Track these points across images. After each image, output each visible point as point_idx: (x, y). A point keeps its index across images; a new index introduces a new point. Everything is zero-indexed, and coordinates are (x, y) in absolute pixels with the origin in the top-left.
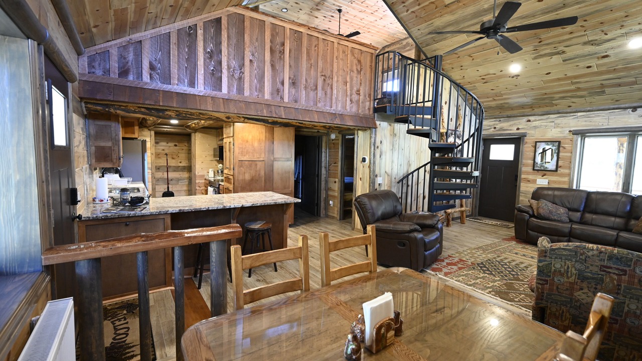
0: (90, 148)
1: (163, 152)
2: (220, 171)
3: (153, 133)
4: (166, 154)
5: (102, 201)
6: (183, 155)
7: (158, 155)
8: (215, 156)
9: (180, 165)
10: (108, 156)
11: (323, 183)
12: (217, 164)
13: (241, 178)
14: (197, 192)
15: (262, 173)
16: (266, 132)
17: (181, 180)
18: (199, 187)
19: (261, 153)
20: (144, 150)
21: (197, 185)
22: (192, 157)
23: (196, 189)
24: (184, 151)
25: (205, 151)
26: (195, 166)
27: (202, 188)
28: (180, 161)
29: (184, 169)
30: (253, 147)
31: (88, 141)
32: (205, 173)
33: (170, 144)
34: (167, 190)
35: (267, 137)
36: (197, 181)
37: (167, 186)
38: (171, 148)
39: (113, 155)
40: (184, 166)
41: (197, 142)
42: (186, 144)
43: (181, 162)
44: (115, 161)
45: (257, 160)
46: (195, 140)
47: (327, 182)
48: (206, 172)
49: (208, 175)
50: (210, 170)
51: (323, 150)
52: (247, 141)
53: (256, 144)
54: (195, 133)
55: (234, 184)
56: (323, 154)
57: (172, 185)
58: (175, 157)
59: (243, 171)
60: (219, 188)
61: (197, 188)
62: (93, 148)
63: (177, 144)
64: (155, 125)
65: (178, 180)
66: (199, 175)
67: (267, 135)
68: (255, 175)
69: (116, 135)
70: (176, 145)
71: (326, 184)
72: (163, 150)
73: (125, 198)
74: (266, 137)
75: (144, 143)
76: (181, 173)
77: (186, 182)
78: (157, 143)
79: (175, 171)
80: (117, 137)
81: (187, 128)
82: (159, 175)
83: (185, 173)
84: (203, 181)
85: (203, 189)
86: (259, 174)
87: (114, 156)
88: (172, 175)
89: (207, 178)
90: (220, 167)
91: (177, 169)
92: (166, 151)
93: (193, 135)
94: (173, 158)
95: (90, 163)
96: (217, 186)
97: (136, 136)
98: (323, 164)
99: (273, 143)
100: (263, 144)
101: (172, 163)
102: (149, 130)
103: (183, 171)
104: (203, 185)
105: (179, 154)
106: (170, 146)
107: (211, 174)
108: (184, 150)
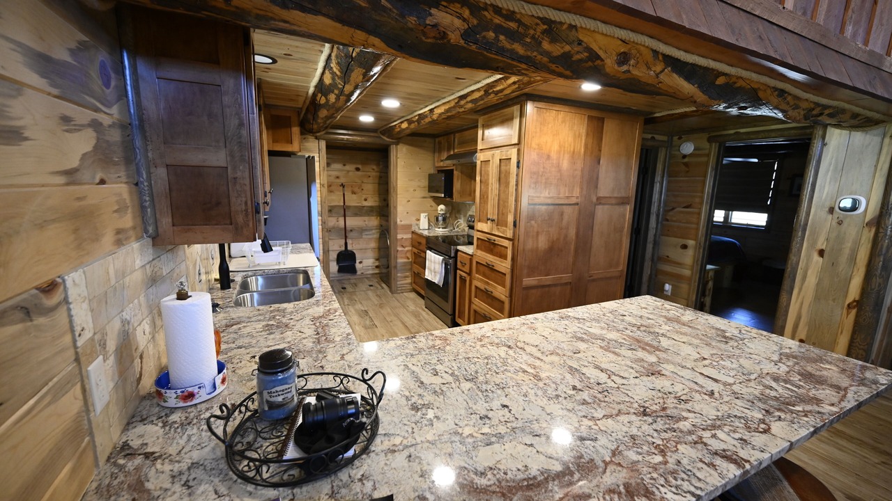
0: (149, 174)
1: (338, 180)
2: (440, 218)
3: (323, 144)
4: (343, 185)
5: (191, 396)
6: (370, 187)
7: (330, 187)
8: (431, 188)
9: (366, 204)
10: (218, 204)
11: (650, 247)
12: (433, 204)
13: (530, 244)
14: (398, 255)
15: (572, 233)
16: (587, 135)
17: (366, 230)
18: (403, 246)
19: (573, 187)
20: (310, 179)
21: (399, 243)
22: (392, 190)
23: (398, 251)
24: (370, 180)
25: (411, 180)
26: (395, 208)
27: (406, 249)
28: (364, 197)
29: (372, 211)
30: (560, 171)
31: (138, 143)
32: (412, 221)
33: (348, 167)
34: (343, 249)
35: (589, 146)
36: (399, 237)
37: (343, 241)
38: (351, 173)
39: (233, 200)
40: (371, 207)
41: (401, 163)
42: (375, 167)
43: (366, 200)
44: (240, 219)
45: (566, 202)
46: (397, 158)
47: (656, 243)
48: (414, 219)
49: (417, 225)
50: (423, 215)
51: (658, 178)
52: (549, 157)
53: (565, 164)
54: (397, 144)
55: (513, 259)
56: (657, 187)
57: (352, 239)
58: (356, 189)
59: (535, 230)
60: (456, 257)
61: (400, 249)
62: (161, 173)
63: (360, 166)
64: (326, 128)
65: (362, 231)
66: (403, 226)
67: (590, 141)
68: (558, 239)
69: (241, 125)
70: (358, 169)
71: (653, 248)
72: (338, 177)
73: (280, 399)
74: (586, 145)
75: (310, 162)
76: (366, 218)
77: (375, 235)
78: (328, 164)
79: (356, 215)
80: (244, 132)
81: (383, 134)
82: (332, 222)
83: (373, 218)
84: (409, 236)
85: (408, 251)
86: (566, 236)
87: (238, 204)
88: (352, 222)
89: (417, 230)
90: (442, 210)
91: (360, 211)
92: (342, 180)
93: (393, 148)
94: (354, 193)
95: (151, 229)
96: (453, 255)
97: (294, 147)
98: (654, 209)
99: (599, 163)
100: (579, 165)
101: (352, 201)
102: (316, 138)
103: (369, 215)
104: (408, 243)
105: (363, 185)
106: (348, 171)
107: (424, 223)
108: (371, 178)
